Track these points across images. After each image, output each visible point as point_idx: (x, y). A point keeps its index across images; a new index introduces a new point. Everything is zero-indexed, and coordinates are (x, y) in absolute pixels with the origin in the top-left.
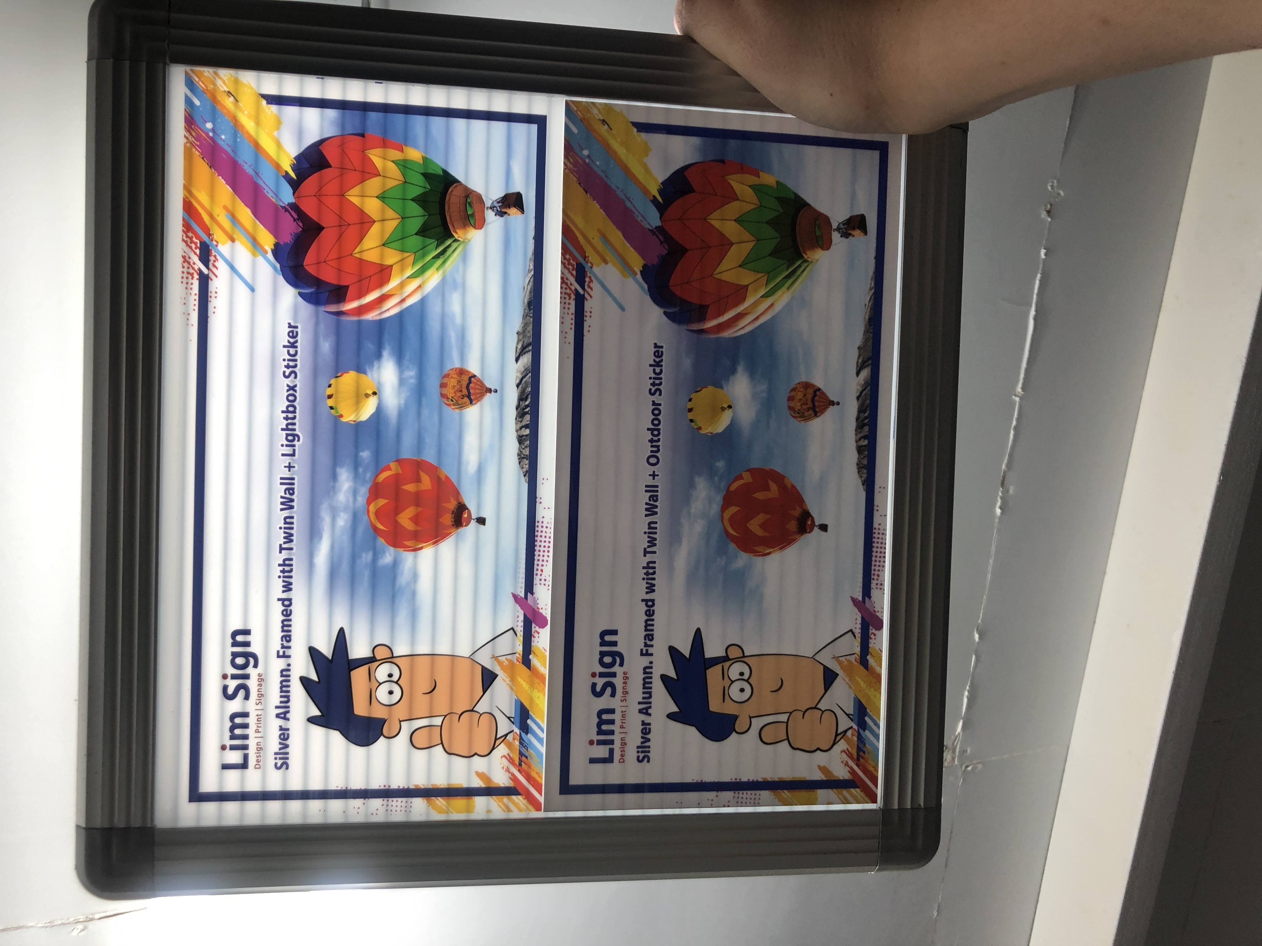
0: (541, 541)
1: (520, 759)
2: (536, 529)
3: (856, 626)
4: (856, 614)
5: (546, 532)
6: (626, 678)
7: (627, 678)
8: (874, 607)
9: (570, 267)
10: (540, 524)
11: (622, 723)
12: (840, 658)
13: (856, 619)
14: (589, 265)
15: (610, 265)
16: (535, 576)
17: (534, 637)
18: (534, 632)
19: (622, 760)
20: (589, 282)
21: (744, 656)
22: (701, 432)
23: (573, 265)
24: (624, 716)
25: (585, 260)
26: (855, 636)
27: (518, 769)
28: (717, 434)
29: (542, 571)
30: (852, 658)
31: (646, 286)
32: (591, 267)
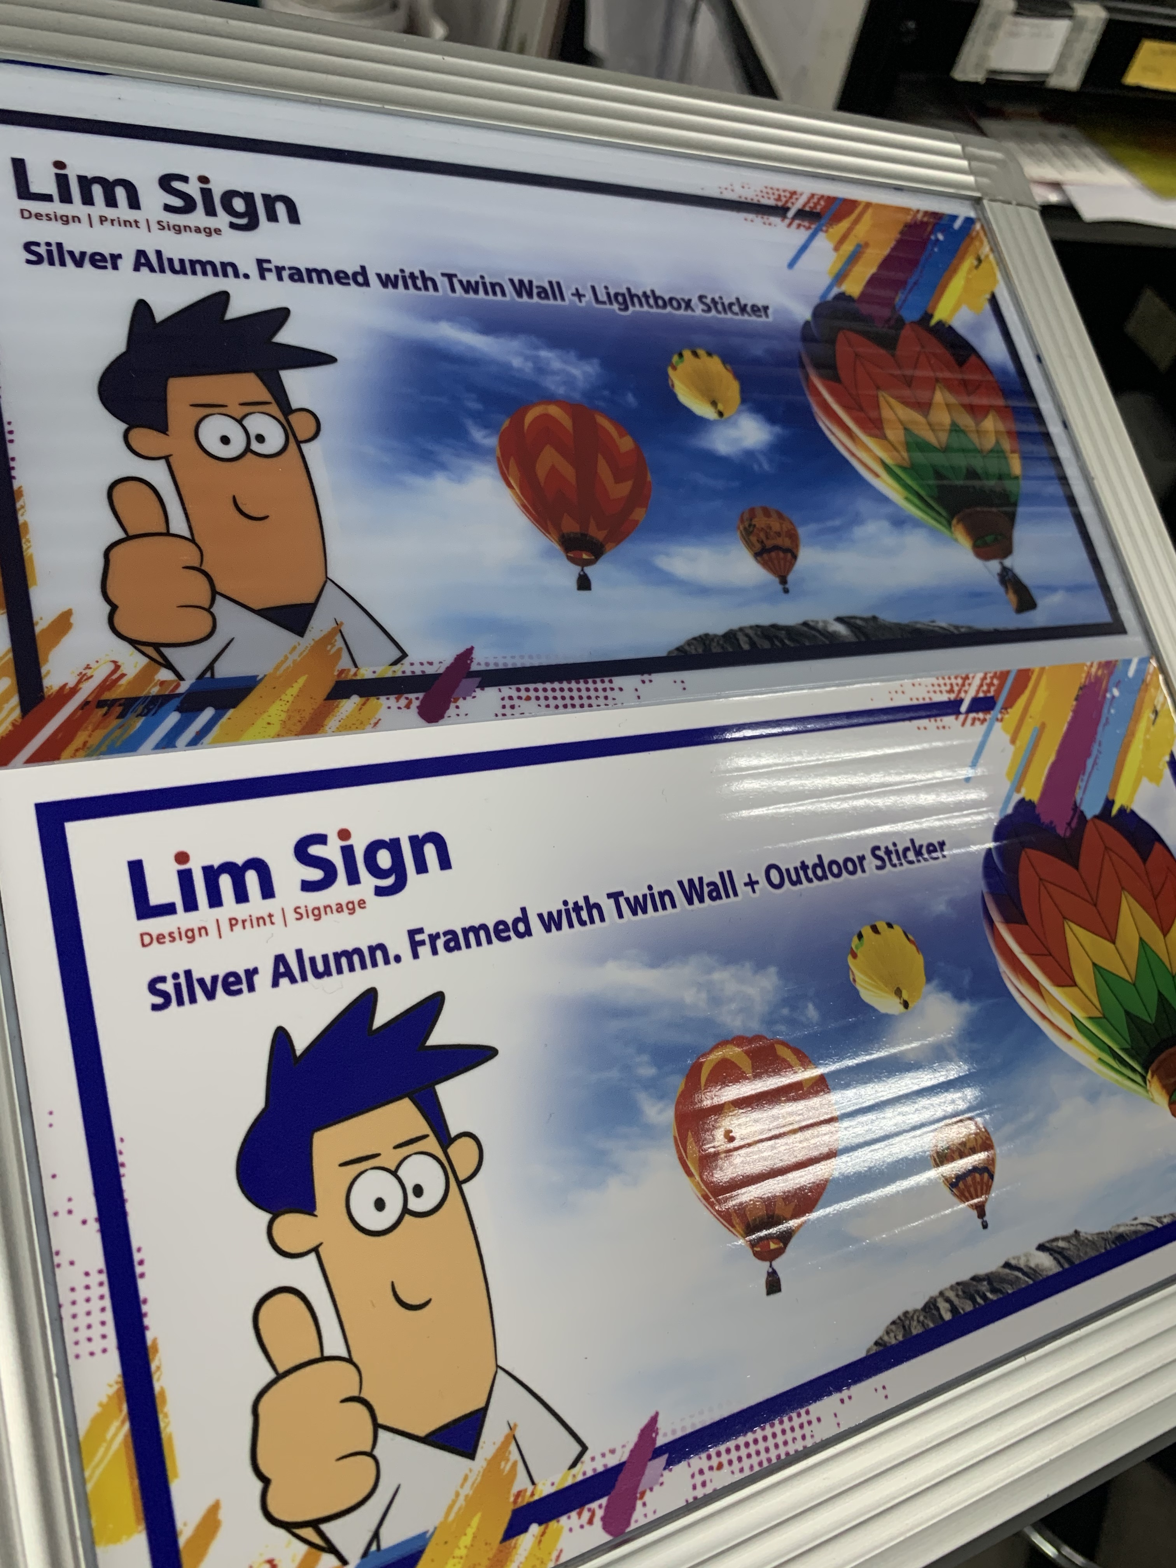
0: (579, 690)
1: (115, 701)
2: (598, 680)
3: (598, 1457)
4: (624, 1446)
5: (597, 697)
6: (352, 907)
7: (352, 911)
8: (651, 1489)
9: (985, 688)
10: (607, 685)
11: (244, 922)
12: (513, 1447)
13: (613, 1451)
14: (999, 716)
15: (1011, 748)
16: (514, 687)
17: (398, 699)
18: (407, 698)
19: (147, 939)
20: (979, 719)
21: (460, 1183)
22: (850, 959)
23: (989, 691)
24: (261, 921)
25: (1002, 708)
26: (574, 1465)
27: (90, 699)
28: (857, 992)
29: (528, 698)
30: (521, 1482)
31: (1010, 811)
32: (997, 720)
